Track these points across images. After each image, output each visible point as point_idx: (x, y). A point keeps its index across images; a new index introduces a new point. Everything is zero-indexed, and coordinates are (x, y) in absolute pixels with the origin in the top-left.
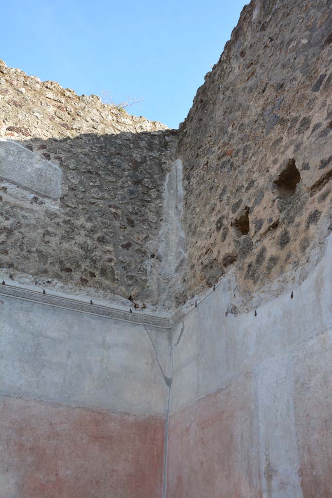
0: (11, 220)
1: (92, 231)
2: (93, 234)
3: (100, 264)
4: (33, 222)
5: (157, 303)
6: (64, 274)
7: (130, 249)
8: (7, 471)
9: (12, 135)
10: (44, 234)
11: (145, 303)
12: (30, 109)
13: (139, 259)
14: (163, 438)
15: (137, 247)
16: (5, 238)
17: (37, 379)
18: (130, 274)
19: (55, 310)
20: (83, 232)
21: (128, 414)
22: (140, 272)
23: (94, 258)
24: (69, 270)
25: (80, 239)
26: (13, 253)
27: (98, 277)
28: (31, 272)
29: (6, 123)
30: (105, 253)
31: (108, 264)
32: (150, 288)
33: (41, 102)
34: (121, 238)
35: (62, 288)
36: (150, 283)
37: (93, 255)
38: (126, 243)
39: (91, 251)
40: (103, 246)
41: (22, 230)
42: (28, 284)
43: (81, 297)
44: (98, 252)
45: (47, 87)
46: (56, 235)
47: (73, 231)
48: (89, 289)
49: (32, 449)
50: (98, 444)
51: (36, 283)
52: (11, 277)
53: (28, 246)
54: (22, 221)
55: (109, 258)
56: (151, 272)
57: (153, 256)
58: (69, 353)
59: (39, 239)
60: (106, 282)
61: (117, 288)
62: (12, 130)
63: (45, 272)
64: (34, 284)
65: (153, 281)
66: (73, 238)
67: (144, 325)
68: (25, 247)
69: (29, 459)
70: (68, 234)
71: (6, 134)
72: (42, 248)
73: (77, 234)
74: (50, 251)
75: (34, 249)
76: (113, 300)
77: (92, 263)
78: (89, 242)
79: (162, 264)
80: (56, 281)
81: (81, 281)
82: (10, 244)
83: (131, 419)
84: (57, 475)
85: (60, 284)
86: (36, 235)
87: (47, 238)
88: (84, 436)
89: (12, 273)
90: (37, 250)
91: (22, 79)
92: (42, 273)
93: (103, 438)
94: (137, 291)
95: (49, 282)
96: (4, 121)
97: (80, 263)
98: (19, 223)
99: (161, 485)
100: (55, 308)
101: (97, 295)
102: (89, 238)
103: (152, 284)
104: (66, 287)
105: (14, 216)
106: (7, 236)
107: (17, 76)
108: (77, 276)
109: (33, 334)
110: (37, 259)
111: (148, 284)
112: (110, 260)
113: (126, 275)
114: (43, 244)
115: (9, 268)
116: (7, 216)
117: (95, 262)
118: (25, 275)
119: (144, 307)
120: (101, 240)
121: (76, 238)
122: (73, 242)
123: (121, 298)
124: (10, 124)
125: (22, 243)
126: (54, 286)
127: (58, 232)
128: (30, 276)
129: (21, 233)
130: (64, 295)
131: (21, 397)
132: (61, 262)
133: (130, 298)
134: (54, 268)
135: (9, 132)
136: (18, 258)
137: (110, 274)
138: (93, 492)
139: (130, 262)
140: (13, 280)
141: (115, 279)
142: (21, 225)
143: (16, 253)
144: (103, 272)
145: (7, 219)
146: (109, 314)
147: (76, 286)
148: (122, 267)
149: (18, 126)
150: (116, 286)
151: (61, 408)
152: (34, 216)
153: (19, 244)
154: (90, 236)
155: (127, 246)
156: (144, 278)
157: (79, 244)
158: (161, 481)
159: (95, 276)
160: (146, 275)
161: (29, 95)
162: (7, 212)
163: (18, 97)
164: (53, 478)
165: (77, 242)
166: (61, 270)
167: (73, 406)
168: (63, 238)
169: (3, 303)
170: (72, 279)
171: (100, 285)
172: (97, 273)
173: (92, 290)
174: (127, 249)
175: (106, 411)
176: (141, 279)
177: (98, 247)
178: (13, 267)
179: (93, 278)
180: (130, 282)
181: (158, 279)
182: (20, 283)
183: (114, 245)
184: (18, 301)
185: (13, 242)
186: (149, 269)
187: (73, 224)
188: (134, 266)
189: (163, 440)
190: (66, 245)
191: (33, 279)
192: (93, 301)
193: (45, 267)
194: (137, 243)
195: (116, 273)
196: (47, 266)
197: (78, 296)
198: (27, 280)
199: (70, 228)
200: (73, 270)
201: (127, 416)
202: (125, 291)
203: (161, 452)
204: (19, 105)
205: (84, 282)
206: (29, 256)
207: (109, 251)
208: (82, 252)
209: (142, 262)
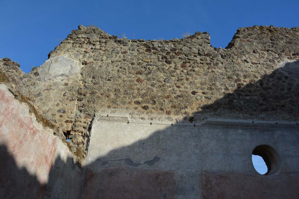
9: (297, 57)
12: (295, 43)
29: (291, 52)
33: (297, 38)
45: (295, 31)
62: (295, 55)
71: (294, 58)
91: (284, 31)
96: (290, 52)
107: (282, 30)
124: (292, 53)
135: (294, 56)
149: (296, 52)
161: (290, 37)
163: (287, 39)
204: (291, 43)
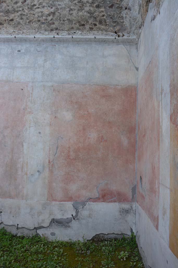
0: (54, 8)
1: (93, 3)
2: (93, 4)
3: (98, 19)
4: (64, 6)
5: (130, 32)
6: (81, 27)
7: (113, 7)
8: (68, 111)
10: (69, 10)
11: (123, 33)
13: (118, 12)
14: (136, 94)
15: (117, 6)
16: (52, 17)
17: (75, 75)
18: (114, 20)
19: (78, 45)
20: (88, 5)
21: (118, 85)
22: (120, 18)
23: (95, 16)
24: (84, 25)
25: (87, 9)
26: (57, 23)
27: (98, 25)
28: (66, 30)
30: (100, 12)
31: (102, 18)
32: (126, 26)
34: (108, 3)
35: (81, 34)
36: (125, 23)
37: (94, 15)
38: (111, 5)
39: (93, 13)
40: (99, 9)
41: (59, 11)
42: (65, 35)
43: (91, 36)
44: (97, 13)
46: (75, 10)
47: (83, 5)
48: (94, 32)
49: (76, 102)
50: (105, 99)
51: (69, 34)
52: (58, 34)
53: (63, 18)
54: (59, 7)
55: (103, 15)
56: (126, 17)
57: (126, 9)
58: (87, 62)
59: (67, 13)
60: (102, 27)
61: (108, 29)
63: (72, 28)
64: (68, 35)
65: (127, 22)
66: (84, 9)
67: (123, 44)
68: (61, 19)
69: (76, 106)
70: (81, 8)
72: (69, 18)
73: (85, 7)
74: (73, 18)
75: (66, 19)
76: (107, 35)
77: (94, 19)
78: (92, 9)
79: (131, 12)
80: (78, 31)
81: (90, 29)
82: (55, 19)
83: (119, 87)
84: (88, 111)
85: (80, 32)
86: (66, 12)
87: (71, 12)
88: (98, 96)
89: (58, 32)
90: (67, 19)
92: (71, 29)
93: (107, 96)
94: (119, 28)
95: (74, 33)
97: (88, 20)
98: (57, 8)
99: (135, 114)
100: (79, 44)
101: (98, 34)
102: (91, 7)
103: (127, 23)
104: (83, 33)
105: (55, 6)
106: (53, 16)
108: (87, 27)
109: (70, 57)
110: (68, 23)
111: (124, 24)
112: (103, 16)
113: (112, 21)
114: (70, 15)
115: (56, 30)
116: (51, 6)
117: (96, 18)
118: (64, 32)
119: (123, 36)
120: (98, 7)
121: (85, 8)
122: (83, 11)
123: (111, 33)
125: (60, 17)
126: (77, 34)
127: (76, 8)
128: (66, 32)
129: (59, 13)
130: (82, 37)
131: (69, 83)
132: (79, 22)
133: (116, 33)
134: (76, 25)
136: (59, 25)
137: (104, 23)
138: (104, 117)
139: (114, 14)
140: (59, 35)
141: (107, 25)
142: (58, 9)
143: (58, 23)
144: (100, 22)
145: (52, 8)
146: (104, 42)
147: (88, 31)
148: (110, 18)
150: (107, 28)
151: (86, 86)
152: (64, 3)
153: (59, 18)
154: (92, 6)
155: (111, 7)
156: (122, 21)
157: (87, 11)
158: (136, 112)
159: (97, 25)
160: (123, 19)
162: (51, 5)
164: (86, 113)
165: (86, 10)
166: (80, 26)
167: (92, 84)
168: (78, 10)
169: (56, 46)
170: (85, 29)
171: (100, 29)
172: (97, 24)
173: (96, 32)
174: (112, 8)
175: (107, 85)
176: (120, 22)
177: (96, 10)
178: (58, 29)
179: (96, 26)
180: (114, 24)
181: (130, 20)
182: (62, 36)
183: (105, 7)
184: (62, 43)
185: (56, 18)
186: (124, 16)
187: (83, 2)
188: (116, 16)
189: (136, 95)
190: (80, 13)
191: (67, 33)
192: (96, 37)
193: (72, 26)
194: (117, 3)
195: (107, 22)
196: (73, 25)
197: (89, 36)
198: (65, 34)
199: (81, 4)
200: (85, 25)
201: (117, 86)
202: (113, 30)
203: (135, 100)
205: (91, 29)
206: (64, 22)
207: (102, 11)
208: (89, 15)
209: (120, 13)
